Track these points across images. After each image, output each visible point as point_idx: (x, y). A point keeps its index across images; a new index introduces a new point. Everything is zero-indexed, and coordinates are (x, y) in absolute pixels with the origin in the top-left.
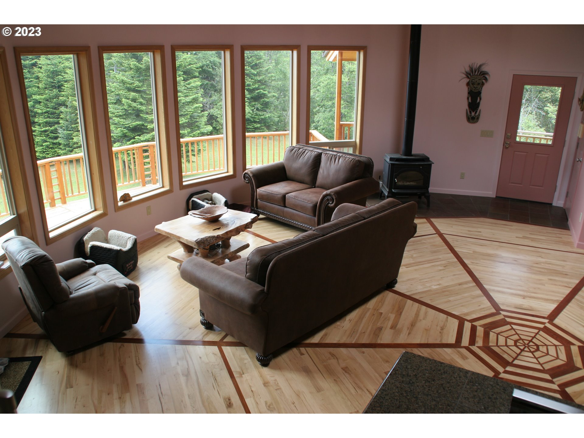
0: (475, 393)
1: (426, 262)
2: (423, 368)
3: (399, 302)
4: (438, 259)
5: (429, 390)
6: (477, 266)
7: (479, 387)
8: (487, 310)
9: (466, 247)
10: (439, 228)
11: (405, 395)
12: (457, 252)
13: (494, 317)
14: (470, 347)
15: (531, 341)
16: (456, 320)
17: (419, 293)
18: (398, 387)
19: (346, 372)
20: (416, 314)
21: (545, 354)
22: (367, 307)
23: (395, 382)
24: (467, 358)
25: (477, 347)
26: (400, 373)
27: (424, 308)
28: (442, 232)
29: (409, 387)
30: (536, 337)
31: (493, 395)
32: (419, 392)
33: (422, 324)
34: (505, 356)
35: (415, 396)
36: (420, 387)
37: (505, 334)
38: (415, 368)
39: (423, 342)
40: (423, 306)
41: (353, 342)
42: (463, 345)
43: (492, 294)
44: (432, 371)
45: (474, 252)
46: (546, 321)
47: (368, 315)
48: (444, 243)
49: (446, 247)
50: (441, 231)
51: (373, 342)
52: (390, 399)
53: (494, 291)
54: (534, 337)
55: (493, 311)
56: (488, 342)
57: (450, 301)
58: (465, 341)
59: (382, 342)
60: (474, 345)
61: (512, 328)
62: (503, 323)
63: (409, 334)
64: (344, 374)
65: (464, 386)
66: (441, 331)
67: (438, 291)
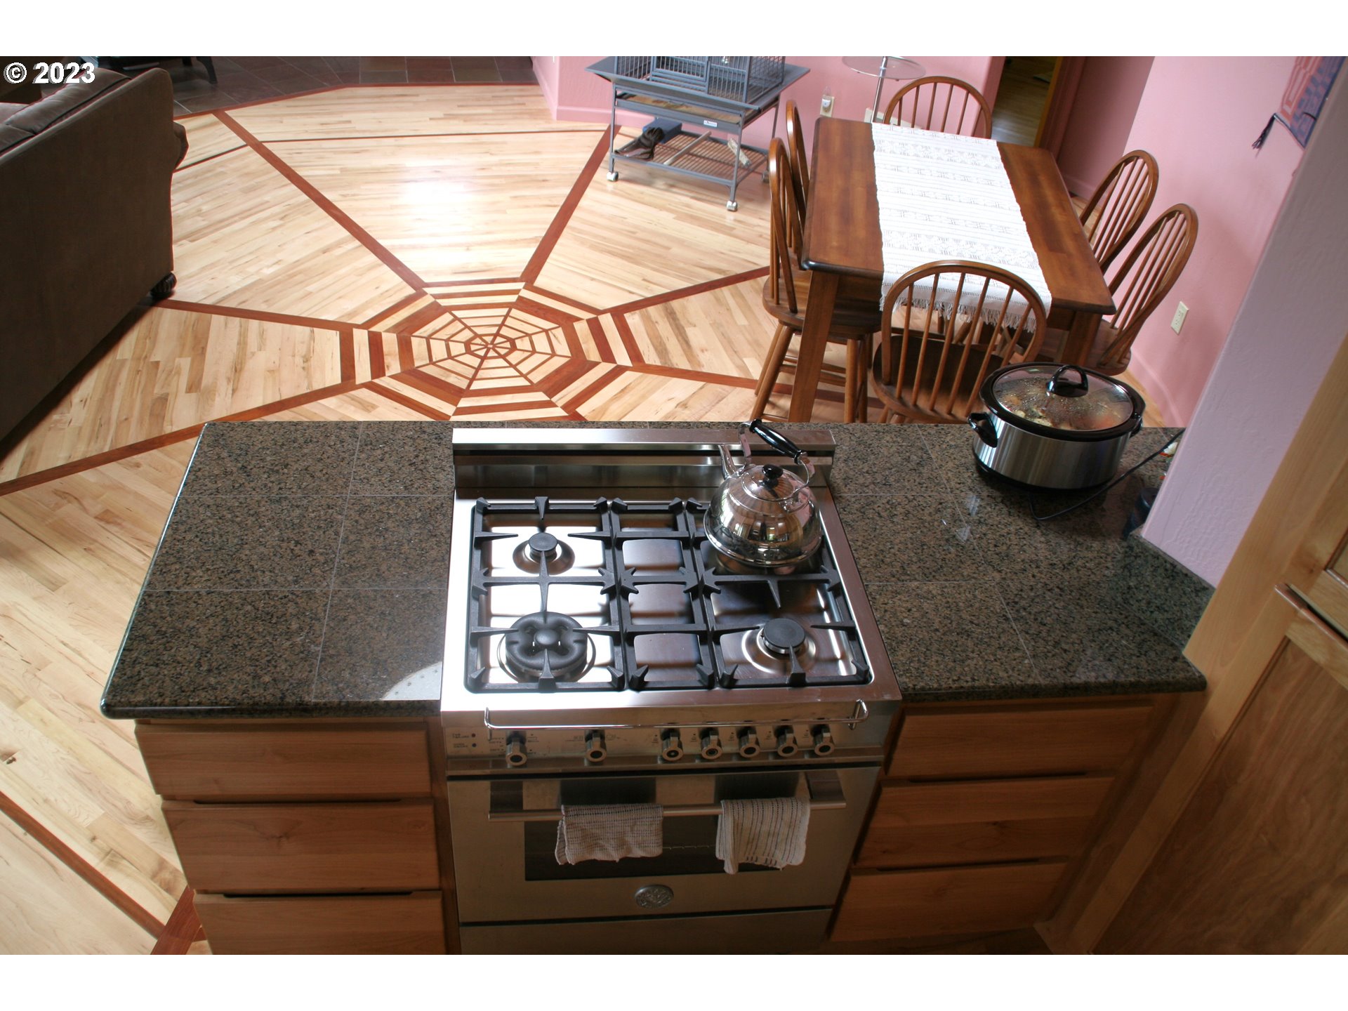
0: (381, 465)
1: (237, 218)
2: (257, 448)
3: (194, 325)
4: (262, 204)
5: (280, 489)
6: (356, 200)
7: (386, 449)
8: (395, 292)
9: (321, 163)
10: (251, 130)
11: (229, 516)
12: (305, 178)
13: (412, 305)
14: (376, 381)
15: (497, 334)
16: (334, 332)
17: (235, 293)
18: (209, 506)
19: (108, 522)
20: (239, 344)
21: (529, 353)
22: (117, 358)
23: (200, 496)
24: (374, 407)
25: (390, 377)
26: (206, 473)
27: (254, 324)
28: (260, 138)
29: (235, 498)
30: (506, 323)
31: (417, 456)
32: (258, 502)
33: (259, 362)
34: (452, 380)
35: (251, 512)
36: (258, 490)
37: (444, 334)
38: (239, 452)
39: (269, 401)
40: (250, 320)
41: (106, 449)
42: (359, 381)
43: (399, 256)
44: (278, 448)
45: (343, 170)
46: (520, 285)
47: (124, 376)
48: (269, 165)
49: (277, 172)
50: (256, 136)
51: (155, 434)
52: (197, 536)
53: (402, 248)
54: (503, 324)
55: (410, 291)
56: (412, 360)
57: (310, 293)
58: (363, 372)
59: (175, 429)
60: (384, 375)
61: (456, 318)
62: (435, 311)
63: (234, 391)
64: (107, 530)
65: (355, 457)
66: (305, 365)
67: (280, 277)
